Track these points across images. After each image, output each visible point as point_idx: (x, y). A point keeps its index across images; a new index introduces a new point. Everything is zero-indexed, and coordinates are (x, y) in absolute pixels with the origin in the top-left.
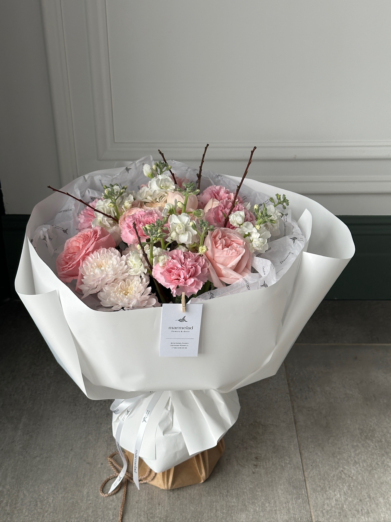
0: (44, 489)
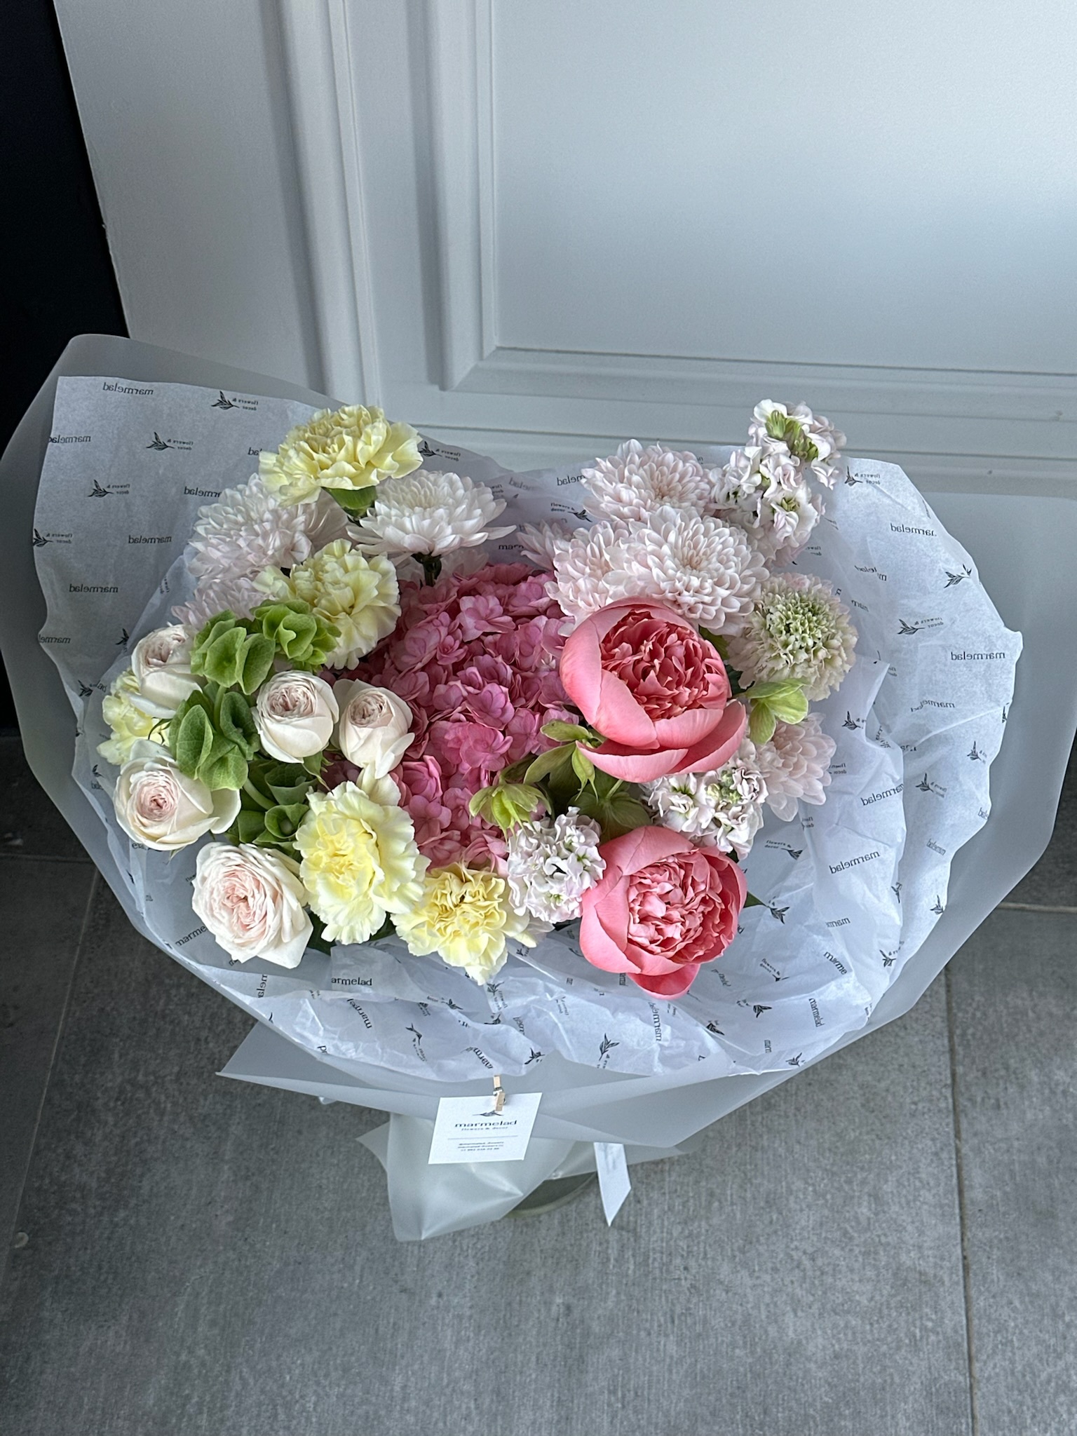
0: (293, 1366)
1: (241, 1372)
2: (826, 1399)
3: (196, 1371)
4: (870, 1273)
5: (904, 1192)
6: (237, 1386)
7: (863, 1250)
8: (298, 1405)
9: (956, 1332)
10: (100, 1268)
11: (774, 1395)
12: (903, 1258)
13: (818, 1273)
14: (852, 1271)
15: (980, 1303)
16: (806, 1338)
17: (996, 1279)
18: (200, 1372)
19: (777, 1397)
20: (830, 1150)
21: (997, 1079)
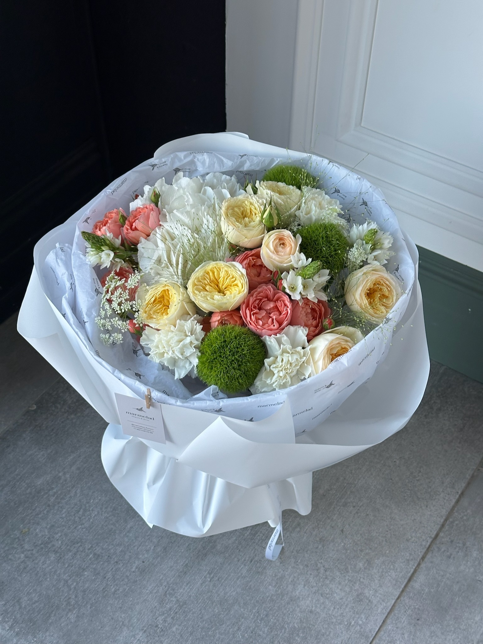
1: (77, 490)
2: (296, 625)
3: (61, 481)
4: (347, 589)
5: (384, 567)
6: (72, 494)
7: (350, 579)
8: (89, 512)
9: (370, 632)
10: (53, 430)
11: (274, 611)
12: (366, 591)
13: (324, 577)
14: (340, 584)
15: (389, 626)
16: (303, 598)
17: (403, 622)
18: (63, 482)
19: (275, 613)
20: (361, 534)
21: (457, 546)
